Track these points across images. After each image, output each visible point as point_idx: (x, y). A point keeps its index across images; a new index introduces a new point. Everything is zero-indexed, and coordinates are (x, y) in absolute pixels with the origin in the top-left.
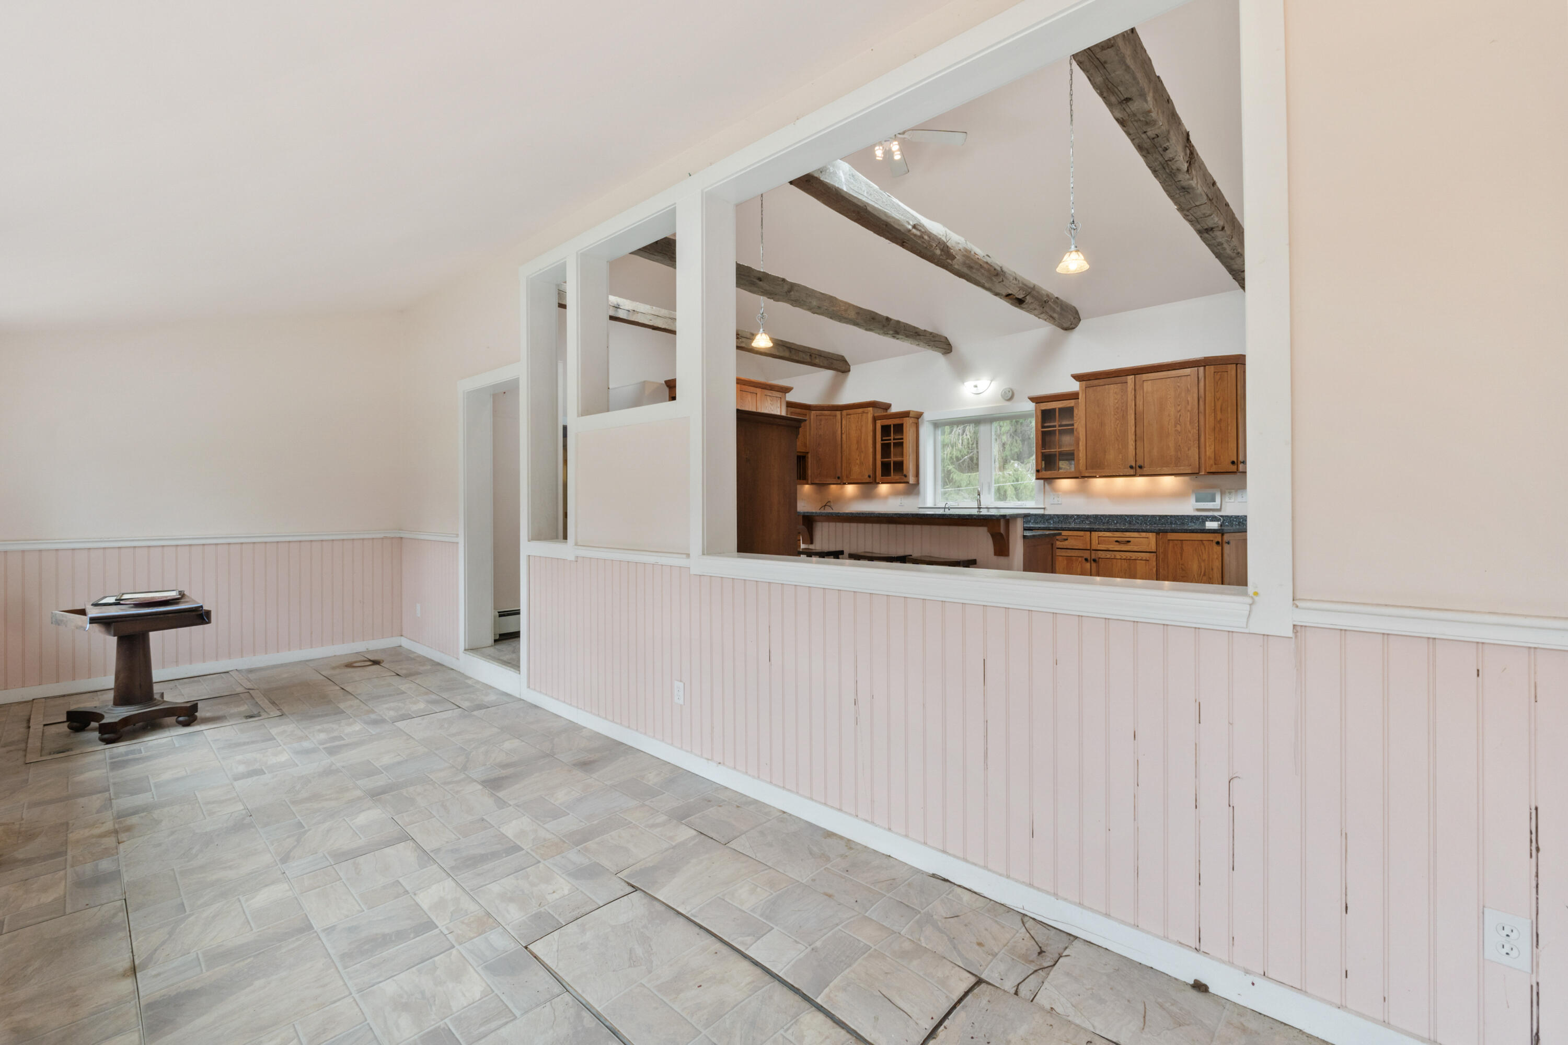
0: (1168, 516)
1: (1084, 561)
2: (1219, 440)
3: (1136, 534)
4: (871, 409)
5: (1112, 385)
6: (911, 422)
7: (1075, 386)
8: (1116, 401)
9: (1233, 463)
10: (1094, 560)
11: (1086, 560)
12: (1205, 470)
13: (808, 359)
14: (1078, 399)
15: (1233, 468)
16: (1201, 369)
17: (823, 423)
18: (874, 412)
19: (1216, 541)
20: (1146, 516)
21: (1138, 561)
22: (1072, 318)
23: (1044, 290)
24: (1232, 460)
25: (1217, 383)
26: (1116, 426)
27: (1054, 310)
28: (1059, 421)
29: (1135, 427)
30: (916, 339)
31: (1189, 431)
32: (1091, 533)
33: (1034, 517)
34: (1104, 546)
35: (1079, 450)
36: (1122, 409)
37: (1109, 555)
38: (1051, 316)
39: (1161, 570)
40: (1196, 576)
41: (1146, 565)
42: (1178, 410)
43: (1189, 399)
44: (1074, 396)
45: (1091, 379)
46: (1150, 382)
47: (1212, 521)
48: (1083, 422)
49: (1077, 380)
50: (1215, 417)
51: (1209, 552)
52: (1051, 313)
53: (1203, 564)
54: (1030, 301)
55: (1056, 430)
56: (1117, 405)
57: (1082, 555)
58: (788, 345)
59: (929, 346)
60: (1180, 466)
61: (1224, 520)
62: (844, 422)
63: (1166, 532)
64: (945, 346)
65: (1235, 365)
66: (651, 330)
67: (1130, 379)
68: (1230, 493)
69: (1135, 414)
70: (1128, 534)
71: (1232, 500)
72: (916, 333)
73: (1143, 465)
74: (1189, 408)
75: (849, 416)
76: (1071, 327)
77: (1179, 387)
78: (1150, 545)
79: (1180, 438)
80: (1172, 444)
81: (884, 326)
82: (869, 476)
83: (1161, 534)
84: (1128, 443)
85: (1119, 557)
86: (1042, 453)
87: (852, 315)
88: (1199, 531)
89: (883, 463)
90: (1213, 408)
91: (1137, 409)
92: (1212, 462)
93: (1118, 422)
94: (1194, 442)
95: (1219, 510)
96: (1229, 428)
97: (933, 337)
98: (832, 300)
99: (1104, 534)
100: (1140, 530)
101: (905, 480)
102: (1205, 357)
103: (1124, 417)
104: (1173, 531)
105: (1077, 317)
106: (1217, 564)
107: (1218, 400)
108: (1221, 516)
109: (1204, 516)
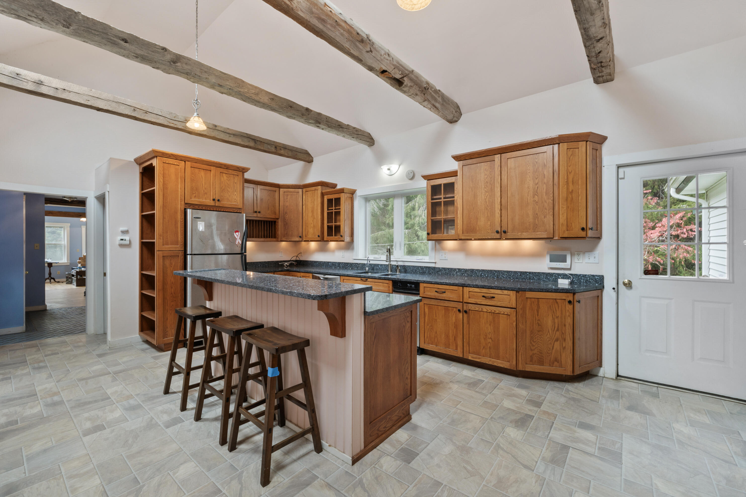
0: (528, 272)
1: (458, 312)
2: (571, 209)
3: (499, 292)
4: (320, 187)
5: (483, 163)
6: (346, 196)
7: (454, 166)
8: (486, 177)
9: (583, 229)
10: (466, 312)
11: (459, 311)
12: (559, 235)
13: (273, 149)
14: (457, 176)
15: (583, 234)
16: (556, 146)
17: (289, 197)
18: (322, 189)
19: (568, 300)
20: (510, 272)
21: (500, 315)
22: (454, 112)
23: (423, 78)
24: (582, 227)
25: (570, 159)
26: (486, 198)
27: (436, 100)
28: (444, 195)
29: (501, 198)
30: (338, 130)
31: (545, 201)
32: (463, 288)
33: (428, 269)
34: (473, 300)
35: (458, 218)
36: (490, 184)
37: (477, 308)
38: (434, 106)
39: (520, 324)
40: (550, 331)
41: (507, 319)
42: (536, 182)
43: (545, 173)
44: (454, 174)
45: (467, 158)
46: (513, 159)
47: (563, 278)
48: (461, 194)
49: (456, 160)
50: (568, 189)
51: (562, 310)
52: (433, 102)
53: (556, 321)
54: (409, 85)
55: (441, 202)
56: (487, 180)
57: (456, 306)
58: (253, 138)
59: (353, 138)
60: (537, 232)
61: (573, 278)
62: (304, 197)
63: (524, 290)
64: (368, 140)
65: (585, 142)
66: (96, 111)
67: (497, 157)
68: (578, 255)
69: (501, 187)
70: (492, 291)
71: (581, 261)
72: (339, 125)
73: (506, 230)
74: (545, 180)
75: (307, 193)
76: (454, 120)
77: (537, 162)
78: (511, 302)
79: (537, 207)
80: (530, 213)
81: (303, 115)
82: (319, 236)
83: (520, 292)
84: (495, 211)
85: (485, 310)
86: (432, 219)
87: (265, 99)
88: (553, 291)
89: (328, 226)
90: (566, 180)
91: (502, 183)
92: (565, 228)
93: (487, 194)
94: (549, 211)
95: (570, 269)
96: (580, 198)
97: (357, 131)
98: (240, 83)
99: (474, 290)
100: (503, 288)
101: (342, 239)
102: (559, 135)
103: (492, 190)
104: (531, 290)
105: (459, 111)
106: (569, 321)
107: (570, 173)
108: (571, 274)
109: (557, 274)
